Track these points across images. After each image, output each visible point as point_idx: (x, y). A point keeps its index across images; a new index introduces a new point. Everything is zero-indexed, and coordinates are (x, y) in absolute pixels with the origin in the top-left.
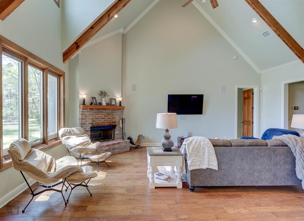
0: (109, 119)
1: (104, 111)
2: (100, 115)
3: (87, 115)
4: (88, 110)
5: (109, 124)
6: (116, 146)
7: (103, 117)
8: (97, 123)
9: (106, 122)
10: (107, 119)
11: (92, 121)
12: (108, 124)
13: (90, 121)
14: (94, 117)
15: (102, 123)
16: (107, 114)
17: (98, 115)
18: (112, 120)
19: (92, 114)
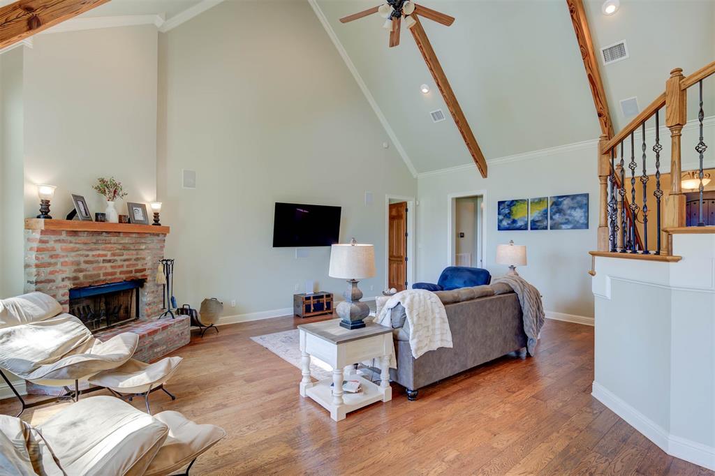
0: (127, 263)
1: (114, 239)
2: (101, 252)
3: (59, 251)
4: (64, 236)
5: (128, 275)
6: (157, 337)
7: (108, 258)
8: (91, 276)
9: (118, 270)
10: (119, 263)
11: (75, 271)
12: (124, 277)
13: (69, 272)
14: (82, 259)
15: (106, 274)
16: (120, 247)
17: (94, 253)
18: (134, 265)
19: (73, 250)
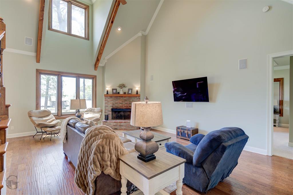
0: (126, 104)
1: (122, 98)
2: (119, 101)
3: (109, 101)
4: (109, 98)
5: (127, 107)
7: (121, 103)
8: (116, 106)
9: (124, 106)
10: (124, 104)
11: (113, 105)
12: (125, 108)
13: (111, 105)
14: (114, 102)
15: (121, 106)
16: (124, 100)
17: (118, 101)
18: (129, 105)
19: (112, 100)
